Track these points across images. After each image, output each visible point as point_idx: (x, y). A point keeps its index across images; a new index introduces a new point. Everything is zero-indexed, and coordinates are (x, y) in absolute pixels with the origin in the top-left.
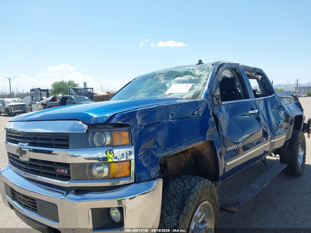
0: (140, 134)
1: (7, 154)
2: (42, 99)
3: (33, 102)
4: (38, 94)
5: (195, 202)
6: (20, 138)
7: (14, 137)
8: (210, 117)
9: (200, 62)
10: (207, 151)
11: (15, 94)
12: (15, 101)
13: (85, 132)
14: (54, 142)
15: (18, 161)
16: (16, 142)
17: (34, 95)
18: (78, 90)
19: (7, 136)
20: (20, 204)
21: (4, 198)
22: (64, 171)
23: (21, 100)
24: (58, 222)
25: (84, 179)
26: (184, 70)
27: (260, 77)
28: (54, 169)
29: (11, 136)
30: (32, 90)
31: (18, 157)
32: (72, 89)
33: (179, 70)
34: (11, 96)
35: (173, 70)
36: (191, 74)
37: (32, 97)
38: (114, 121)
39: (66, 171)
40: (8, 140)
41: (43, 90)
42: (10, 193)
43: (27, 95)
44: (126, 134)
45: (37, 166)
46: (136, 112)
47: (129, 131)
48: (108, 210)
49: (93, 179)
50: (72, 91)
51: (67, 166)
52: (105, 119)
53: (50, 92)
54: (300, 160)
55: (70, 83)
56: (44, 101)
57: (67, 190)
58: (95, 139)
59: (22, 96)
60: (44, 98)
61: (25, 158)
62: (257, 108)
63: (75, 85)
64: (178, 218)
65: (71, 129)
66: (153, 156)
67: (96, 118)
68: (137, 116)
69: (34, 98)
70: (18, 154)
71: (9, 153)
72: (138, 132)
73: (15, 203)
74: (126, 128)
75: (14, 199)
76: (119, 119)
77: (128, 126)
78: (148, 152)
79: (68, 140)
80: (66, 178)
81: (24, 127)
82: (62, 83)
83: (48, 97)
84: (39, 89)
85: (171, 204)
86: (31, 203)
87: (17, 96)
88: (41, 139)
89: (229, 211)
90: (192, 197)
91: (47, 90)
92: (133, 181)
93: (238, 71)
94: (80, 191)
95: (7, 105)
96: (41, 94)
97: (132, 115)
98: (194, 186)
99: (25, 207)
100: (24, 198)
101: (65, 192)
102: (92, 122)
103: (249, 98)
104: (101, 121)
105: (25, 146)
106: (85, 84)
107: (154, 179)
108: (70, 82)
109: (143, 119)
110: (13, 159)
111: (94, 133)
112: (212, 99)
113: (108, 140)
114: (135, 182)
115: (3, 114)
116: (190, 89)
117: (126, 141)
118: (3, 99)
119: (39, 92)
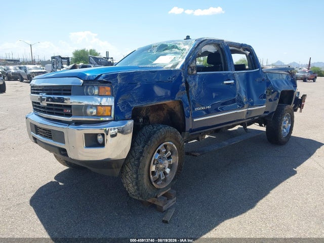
0: (119, 90)
1: (31, 103)
2: (63, 67)
3: (54, 69)
4: (59, 62)
5: (158, 139)
6: (41, 90)
7: (37, 90)
8: (182, 83)
9: (188, 38)
10: (177, 108)
11: (37, 61)
12: (36, 68)
13: (81, 85)
14: (63, 92)
15: (40, 107)
16: (38, 93)
17: (55, 63)
18: (98, 59)
19: (31, 90)
20: (41, 135)
21: (30, 135)
22: (68, 111)
23: (42, 68)
24: (65, 143)
25: (81, 115)
26: (172, 44)
27: (248, 53)
28: (62, 110)
29: (34, 90)
30: (53, 58)
31: (39, 103)
32: (93, 58)
33: (169, 44)
34: (33, 62)
35: (165, 43)
36: (177, 48)
37: (53, 65)
38: (100, 79)
39: (70, 111)
40: (32, 93)
41: (64, 58)
42: (34, 129)
43: (48, 62)
44: (108, 89)
45: (52, 109)
46: (118, 74)
47: (111, 87)
48: (96, 135)
49: (86, 115)
50: (92, 60)
51: (69, 107)
52: (94, 77)
53: (70, 61)
54: (285, 131)
55: (92, 52)
56: (64, 69)
57: (69, 123)
58: (88, 90)
59: (43, 63)
60: (64, 66)
61: (44, 104)
62: (233, 80)
63: (96, 54)
64: (143, 147)
65: (73, 83)
66: (128, 106)
67: (89, 76)
68: (118, 77)
69: (55, 66)
70: (39, 101)
71: (33, 102)
72: (118, 88)
73: (38, 137)
74: (109, 84)
75: (37, 133)
76: (104, 78)
77: (110, 83)
78: (125, 102)
79: (70, 90)
80: (69, 115)
81: (43, 82)
82: (83, 51)
83: (68, 65)
84: (60, 57)
85: (141, 139)
86: (48, 134)
87: (38, 64)
88: (54, 90)
89: (194, 155)
90: (156, 136)
91: (68, 58)
92: (113, 119)
93: (221, 47)
94: (78, 123)
95: (29, 72)
96: (61, 63)
97: (114, 76)
98: (159, 130)
99: (45, 136)
100: (44, 131)
101: (68, 125)
102: (86, 79)
103: (228, 70)
104: (92, 78)
105: (44, 96)
106: (107, 53)
107: (128, 119)
108: (91, 50)
109: (123, 79)
110: (36, 106)
111: (88, 86)
112: (188, 70)
113: (96, 92)
114: (114, 120)
115: (25, 81)
116: (172, 61)
117: (108, 93)
118: (26, 66)
119: (60, 59)
